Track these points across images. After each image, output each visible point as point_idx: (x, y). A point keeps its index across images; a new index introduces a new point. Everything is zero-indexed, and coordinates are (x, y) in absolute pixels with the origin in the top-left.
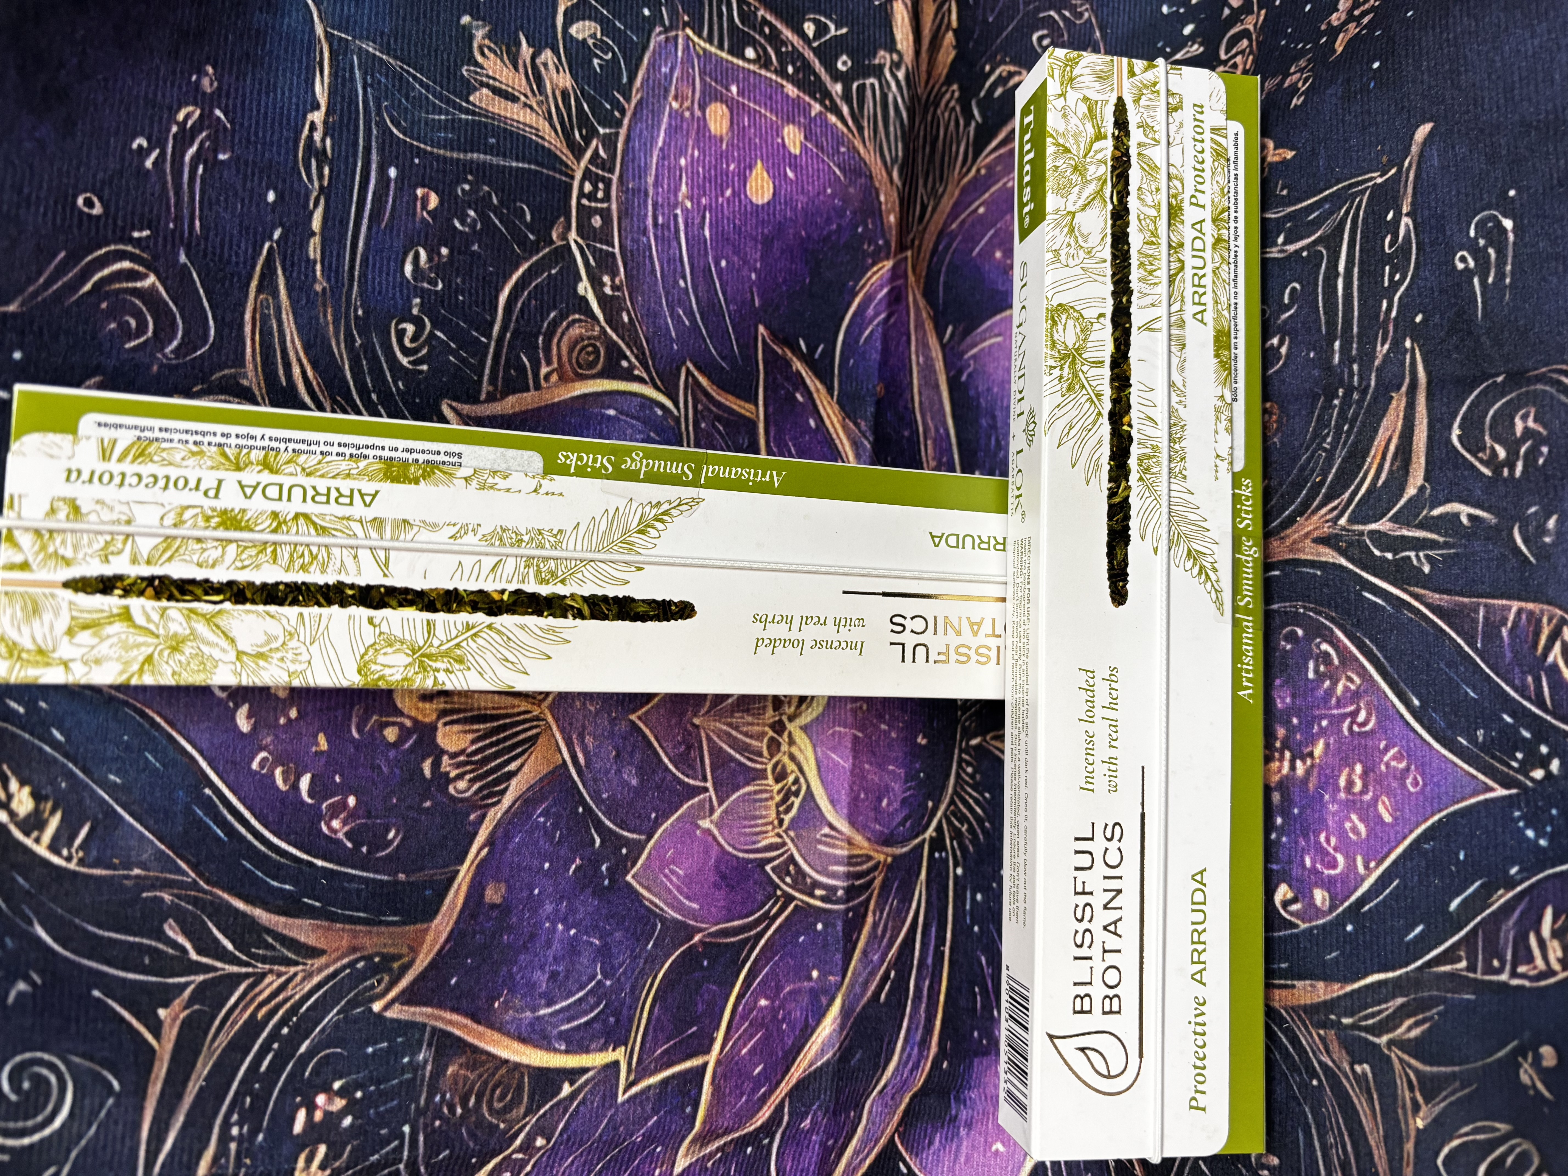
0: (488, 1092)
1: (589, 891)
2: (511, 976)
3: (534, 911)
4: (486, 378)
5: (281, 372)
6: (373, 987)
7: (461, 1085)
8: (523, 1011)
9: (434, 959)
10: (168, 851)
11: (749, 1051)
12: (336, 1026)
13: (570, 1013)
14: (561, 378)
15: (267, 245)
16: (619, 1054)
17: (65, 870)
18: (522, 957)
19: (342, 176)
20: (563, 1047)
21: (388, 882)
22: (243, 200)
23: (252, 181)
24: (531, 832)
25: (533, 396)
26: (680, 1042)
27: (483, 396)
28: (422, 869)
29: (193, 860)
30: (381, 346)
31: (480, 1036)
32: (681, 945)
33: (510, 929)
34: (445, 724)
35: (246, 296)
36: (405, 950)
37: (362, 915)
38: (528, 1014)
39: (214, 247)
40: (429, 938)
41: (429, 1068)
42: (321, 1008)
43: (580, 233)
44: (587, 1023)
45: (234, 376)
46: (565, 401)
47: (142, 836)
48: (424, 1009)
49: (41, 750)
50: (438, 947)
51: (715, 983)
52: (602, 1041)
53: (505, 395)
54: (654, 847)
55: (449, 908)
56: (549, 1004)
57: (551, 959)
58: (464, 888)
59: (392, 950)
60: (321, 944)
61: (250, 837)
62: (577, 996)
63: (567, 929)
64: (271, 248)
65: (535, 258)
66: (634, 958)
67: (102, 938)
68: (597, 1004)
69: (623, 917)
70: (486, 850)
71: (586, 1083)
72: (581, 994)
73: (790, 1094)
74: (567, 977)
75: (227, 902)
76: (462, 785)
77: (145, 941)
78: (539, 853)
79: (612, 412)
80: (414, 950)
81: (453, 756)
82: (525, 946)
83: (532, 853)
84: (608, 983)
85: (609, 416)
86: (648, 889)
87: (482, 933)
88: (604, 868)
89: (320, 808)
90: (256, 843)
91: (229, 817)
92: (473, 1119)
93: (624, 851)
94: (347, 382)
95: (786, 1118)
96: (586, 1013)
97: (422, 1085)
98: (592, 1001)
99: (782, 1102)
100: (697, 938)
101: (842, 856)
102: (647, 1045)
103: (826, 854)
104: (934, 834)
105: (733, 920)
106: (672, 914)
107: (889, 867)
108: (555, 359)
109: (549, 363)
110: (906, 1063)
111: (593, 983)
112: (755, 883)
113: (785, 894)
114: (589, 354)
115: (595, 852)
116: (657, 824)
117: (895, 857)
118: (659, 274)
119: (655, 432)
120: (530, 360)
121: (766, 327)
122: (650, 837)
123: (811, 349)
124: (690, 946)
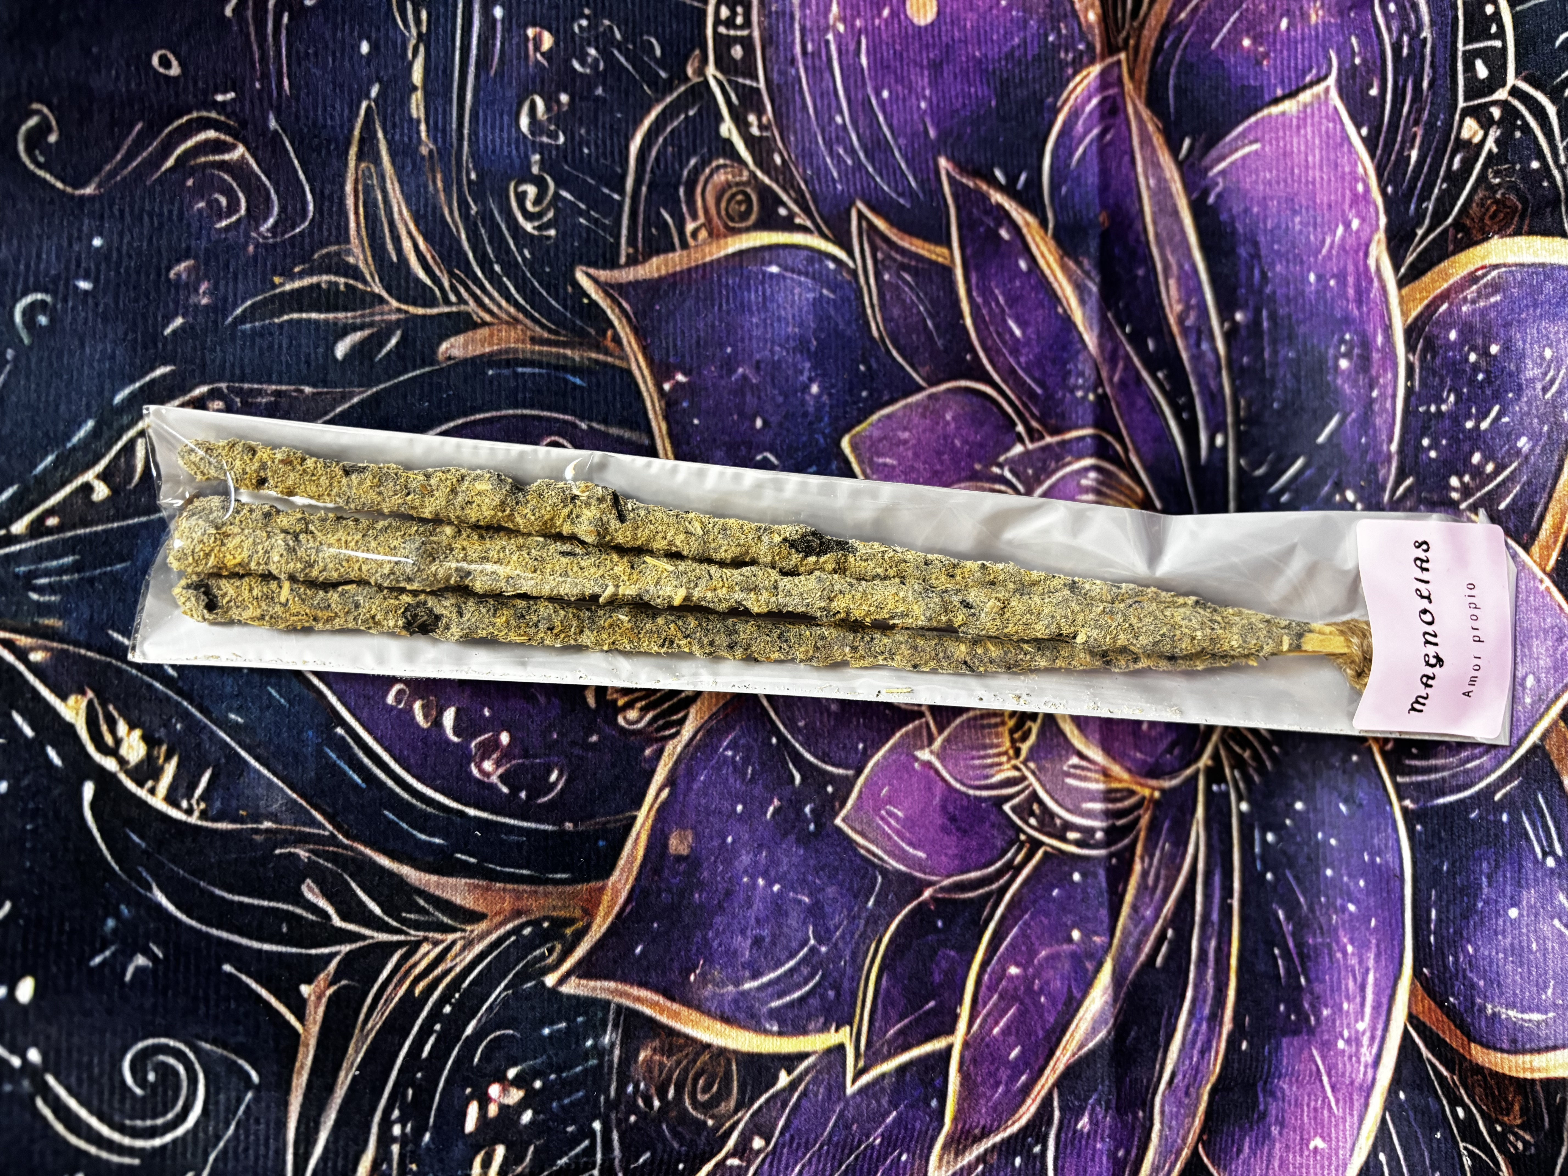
0: (689, 1081)
1: (792, 837)
2: (706, 942)
3: (728, 863)
4: (623, 240)
5: (390, 247)
6: (543, 957)
7: (656, 1073)
8: (724, 985)
9: (613, 924)
10: (300, 800)
11: (1003, 1032)
12: (505, 1003)
13: (780, 987)
14: (710, 234)
15: (364, 105)
16: (843, 1036)
17: (185, 824)
18: (718, 919)
19: (442, 20)
20: (775, 1028)
21: (553, 833)
22: (334, 53)
23: (343, 30)
24: (718, 769)
25: (681, 256)
26: (917, 1020)
27: (623, 260)
28: (592, 816)
29: (330, 810)
30: (500, 211)
31: (676, 1015)
32: (909, 902)
33: (701, 886)
35: (346, 165)
36: (578, 913)
37: (525, 872)
38: (731, 988)
39: (306, 111)
40: (606, 898)
41: (617, 1052)
42: (487, 981)
43: (719, 65)
44: (802, 999)
45: (338, 254)
46: (719, 260)
47: (270, 783)
48: (606, 984)
49: (150, 687)
50: (617, 909)
51: (953, 948)
52: (822, 1020)
53: (647, 257)
54: (865, 784)
55: (627, 862)
56: (755, 976)
57: (753, 921)
58: (644, 838)
59: (562, 913)
60: (480, 908)
61: (390, 783)
62: (788, 966)
63: (770, 884)
64: (369, 108)
65: (669, 99)
66: (853, 919)
67: (232, 902)
68: (813, 976)
69: (836, 869)
70: (666, 792)
71: (807, 1071)
72: (792, 963)
73: (1059, 1084)
74: (773, 943)
75: (370, 859)
76: (631, 715)
77: (280, 905)
78: (730, 793)
79: (774, 269)
80: (589, 914)
82: (720, 906)
83: (721, 794)
84: (823, 949)
85: (772, 275)
86: (862, 834)
87: (669, 890)
88: (807, 810)
89: (468, 747)
90: (398, 790)
91: (366, 760)
92: (674, 1114)
93: (830, 789)
94: (466, 255)
95: (1057, 1114)
96: (799, 986)
97: (610, 1072)
98: (805, 971)
99: (1050, 1094)
100: (927, 894)
101: (1098, 791)
102: (877, 1024)
103: (1077, 789)
104: (1210, 763)
105: (968, 871)
106: (894, 864)
107: (1157, 804)
108: (701, 213)
109: (695, 217)
110: (1194, 1042)
111: (806, 950)
112: (993, 825)
113: (1030, 838)
114: (740, 203)
115: (795, 792)
116: (866, 757)
117: (1163, 791)
118: (811, 111)
119: (829, 288)
120: (672, 216)
121: (951, 158)
122: (859, 772)
123: (1012, 179)
124: (920, 904)
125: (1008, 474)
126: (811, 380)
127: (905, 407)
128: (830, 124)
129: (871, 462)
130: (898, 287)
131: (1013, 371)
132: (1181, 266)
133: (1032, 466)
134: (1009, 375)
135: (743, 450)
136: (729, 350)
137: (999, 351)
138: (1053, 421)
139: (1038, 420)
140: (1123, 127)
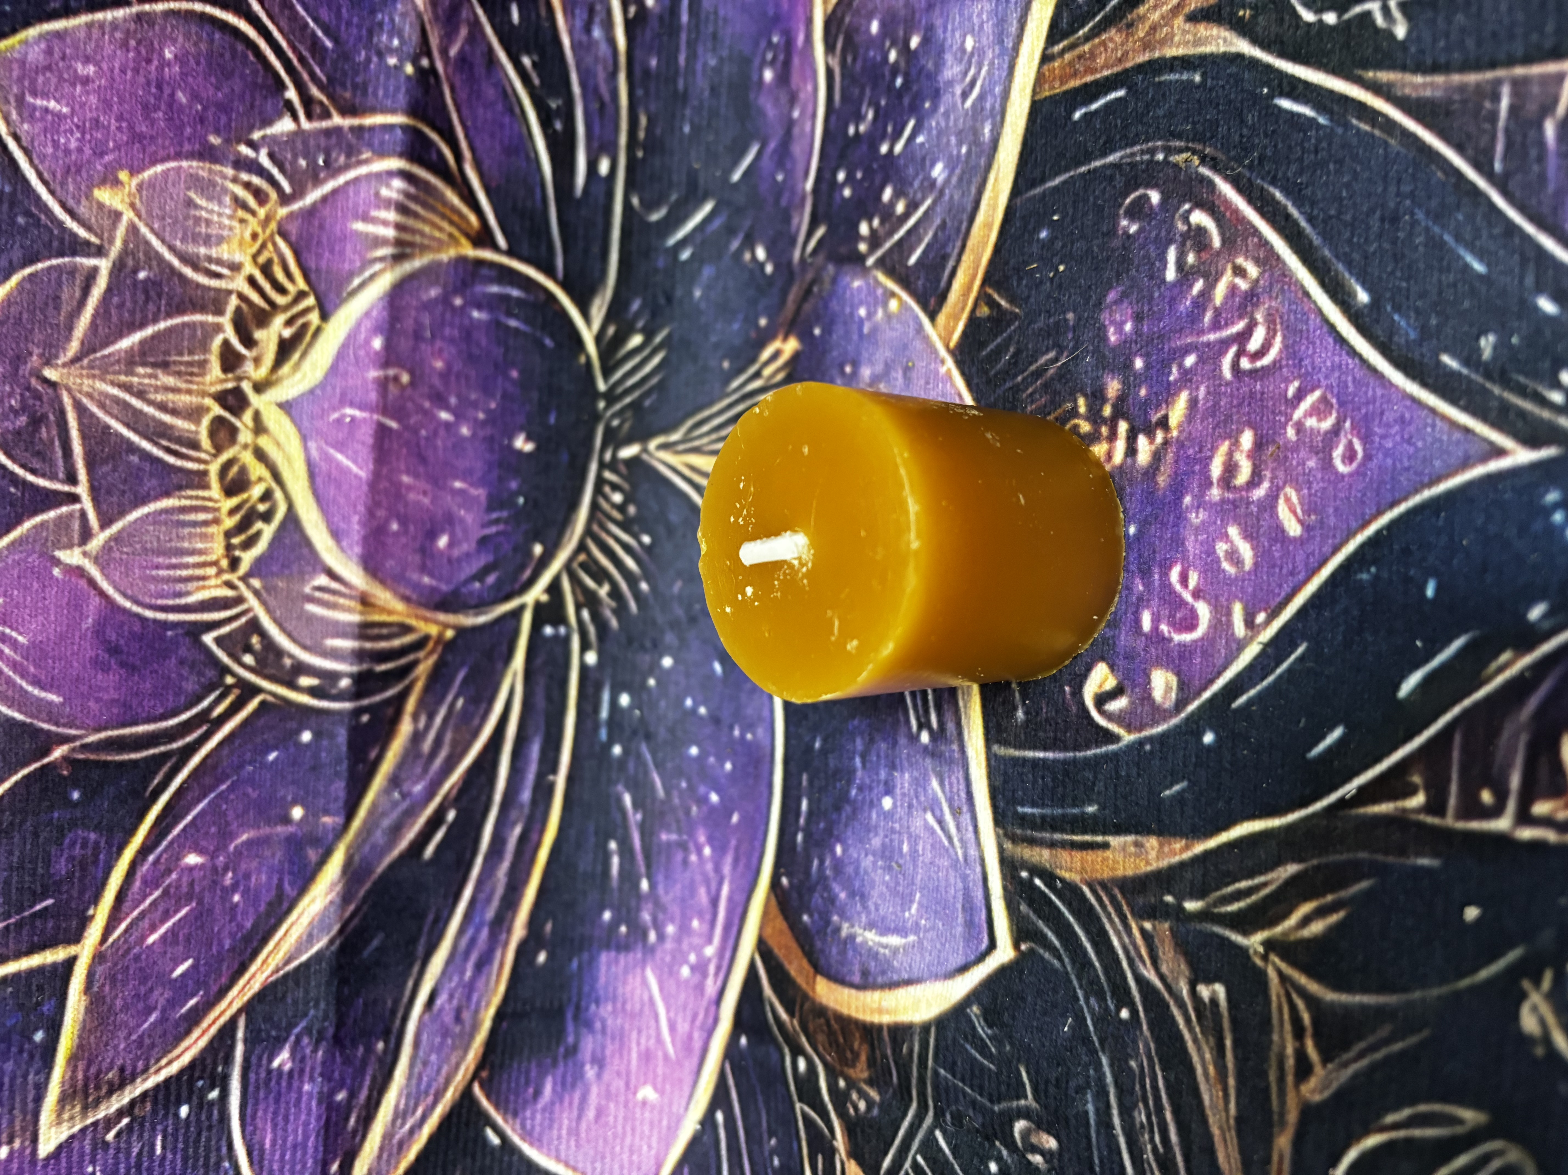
11: (164, 941)
51: (94, 828)
73: (248, 1009)
95: (240, 1050)
99: (231, 1023)
100: (58, 753)
101: (350, 624)
103: (322, 620)
104: (544, 598)
105: (135, 723)
107: (449, 646)
112: (182, 662)
113: (242, 683)
117: (461, 631)
124: (43, 767)
125: (265, 161)
133: (306, 155)
134: (281, 11)
138: (348, 96)
139: (323, 88)
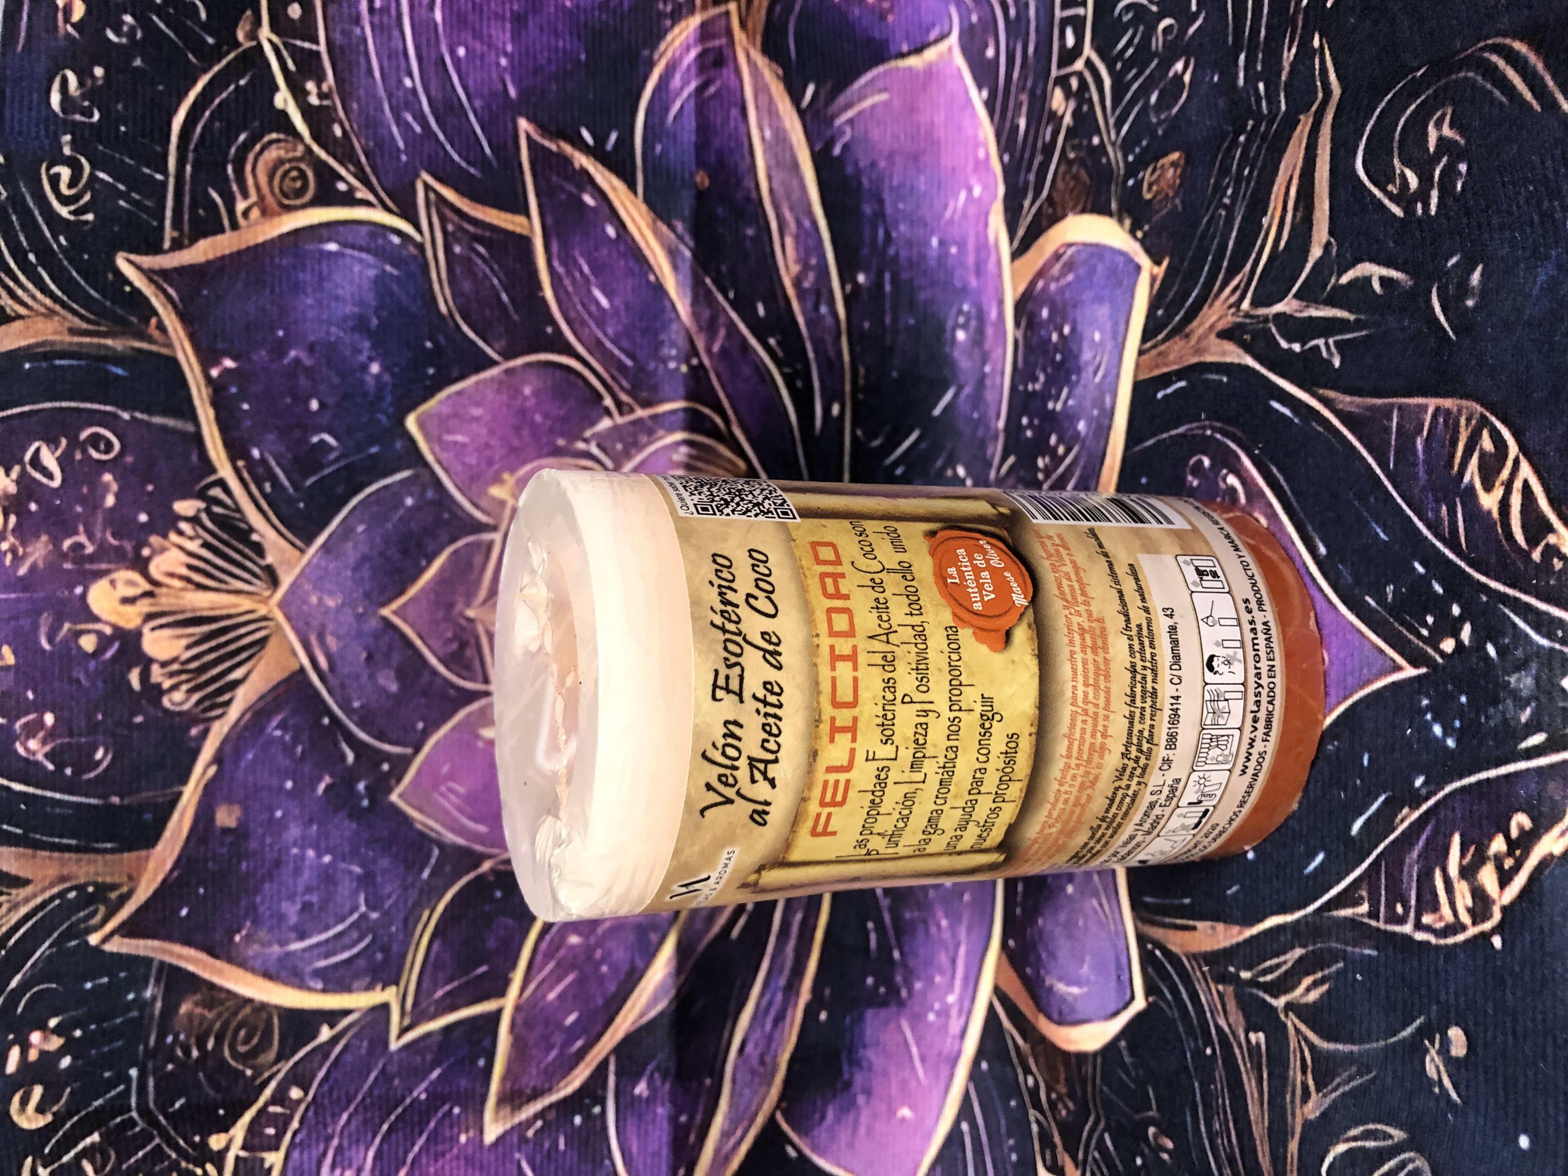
0: (229, 1034)
1: (344, 812)
2: (254, 906)
3: (277, 835)
4: (168, 223)
6: (88, 917)
7: (197, 1024)
8: (270, 945)
9: (157, 890)
11: (559, 996)
12: (48, 960)
13: (327, 949)
14: (263, 213)
16: (389, 995)
18: (267, 886)
20: (320, 986)
21: (97, 806)
24: (266, 748)
25: (230, 239)
26: (466, 983)
27: (167, 244)
28: (138, 791)
30: (33, 196)
31: (219, 972)
32: (465, 875)
33: (249, 855)
34: (153, 629)
36: (122, 879)
37: (69, 841)
38: (276, 950)
40: (151, 866)
41: (159, 1005)
42: (31, 940)
43: (274, 28)
44: (348, 960)
46: (272, 240)
48: (149, 942)
50: (162, 876)
51: (511, 916)
52: (368, 979)
53: (194, 240)
54: (423, 763)
55: (173, 834)
56: (302, 938)
57: (300, 889)
58: (190, 813)
59: (107, 879)
60: (25, 873)
62: (336, 930)
63: (319, 856)
65: (216, 69)
66: (406, 889)
68: (362, 939)
69: (390, 842)
70: (213, 770)
71: (350, 1026)
72: (340, 928)
74: (323, 908)
76: (178, 696)
78: (278, 770)
79: (332, 247)
80: (134, 880)
81: (164, 664)
82: (268, 874)
83: (270, 771)
84: (374, 915)
85: (329, 253)
86: (420, 810)
87: (216, 859)
88: (361, 786)
89: (12, 728)
92: (212, 1063)
93: (385, 767)
95: (612, 1079)
96: (347, 948)
97: (150, 1024)
98: (355, 935)
99: (606, 1059)
100: (487, 865)
102: (425, 986)
106: (451, 837)
108: (252, 191)
109: (245, 195)
110: (767, 1011)
111: (355, 916)
114: (294, 179)
115: (350, 770)
116: (425, 734)
118: (377, 74)
119: (393, 265)
120: (221, 196)
121: (530, 119)
122: (417, 750)
123: (600, 138)
124: (479, 875)
125: (594, 450)
126: (371, 359)
127: (477, 383)
128: (398, 88)
129: (440, 440)
130: (470, 259)
131: (599, 343)
132: (799, 224)
133: (621, 441)
134: (597, 348)
135: (297, 434)
136: (281, 333)
137: (583, 322)
138: (645, 394)
139: (628, 393)
140: (733, 77)
